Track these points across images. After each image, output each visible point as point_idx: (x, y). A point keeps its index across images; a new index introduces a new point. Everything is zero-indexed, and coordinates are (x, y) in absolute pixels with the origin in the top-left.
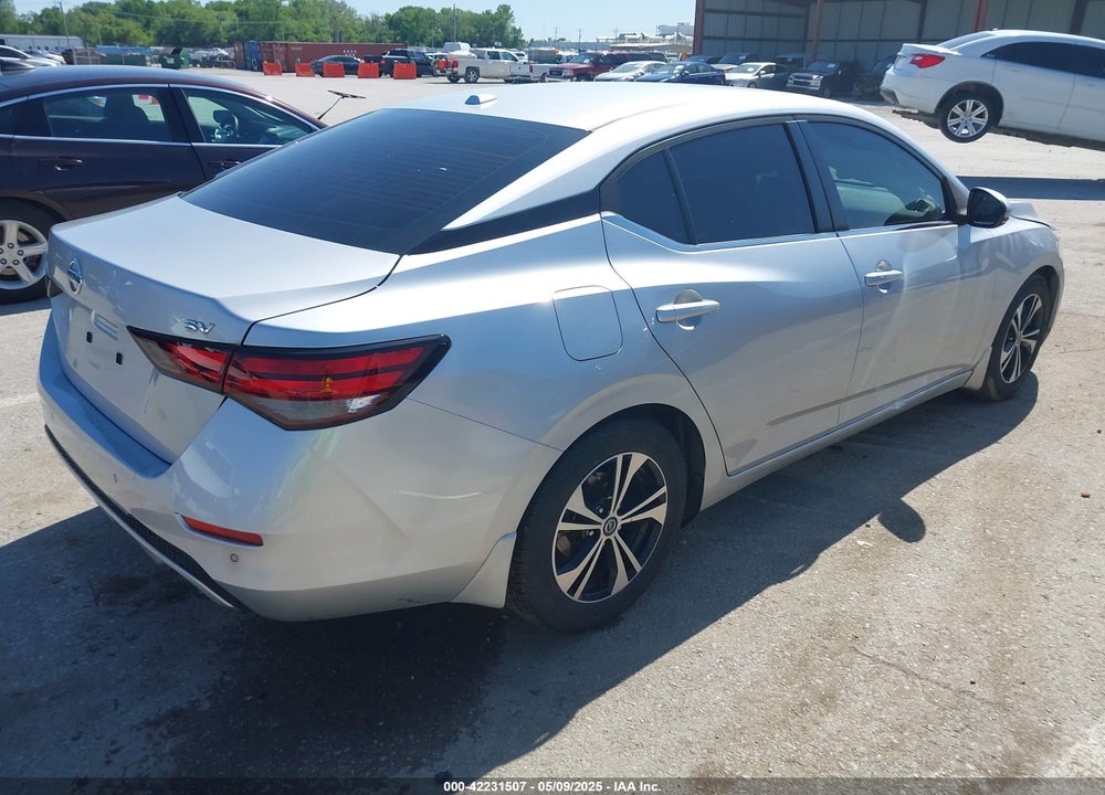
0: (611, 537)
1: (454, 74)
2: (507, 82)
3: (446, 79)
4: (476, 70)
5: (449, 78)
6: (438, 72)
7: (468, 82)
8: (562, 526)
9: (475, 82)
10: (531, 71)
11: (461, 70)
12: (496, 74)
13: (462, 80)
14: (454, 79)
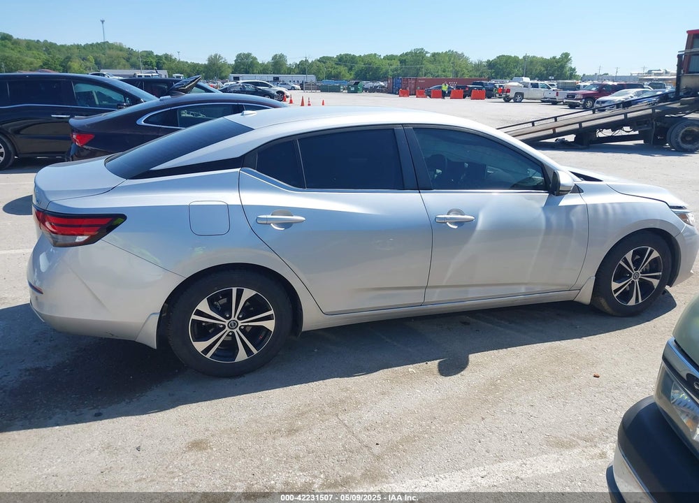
0: (235, 331)
1: (507, 96)
2: (543, 102)
3: (502, 100)
4: (522, 94)
5: (504, 99)
6: (497, 95)
7: (515, 102)
8: (194, 317)
9: (520, 102)
10: (557, 95)
11: (512, 95)
12: (535, 97)
13: (512, 101)
14: (507, 100)
